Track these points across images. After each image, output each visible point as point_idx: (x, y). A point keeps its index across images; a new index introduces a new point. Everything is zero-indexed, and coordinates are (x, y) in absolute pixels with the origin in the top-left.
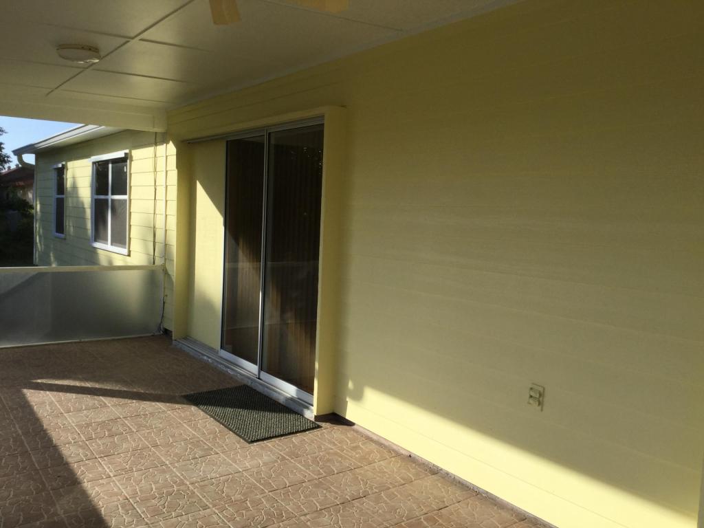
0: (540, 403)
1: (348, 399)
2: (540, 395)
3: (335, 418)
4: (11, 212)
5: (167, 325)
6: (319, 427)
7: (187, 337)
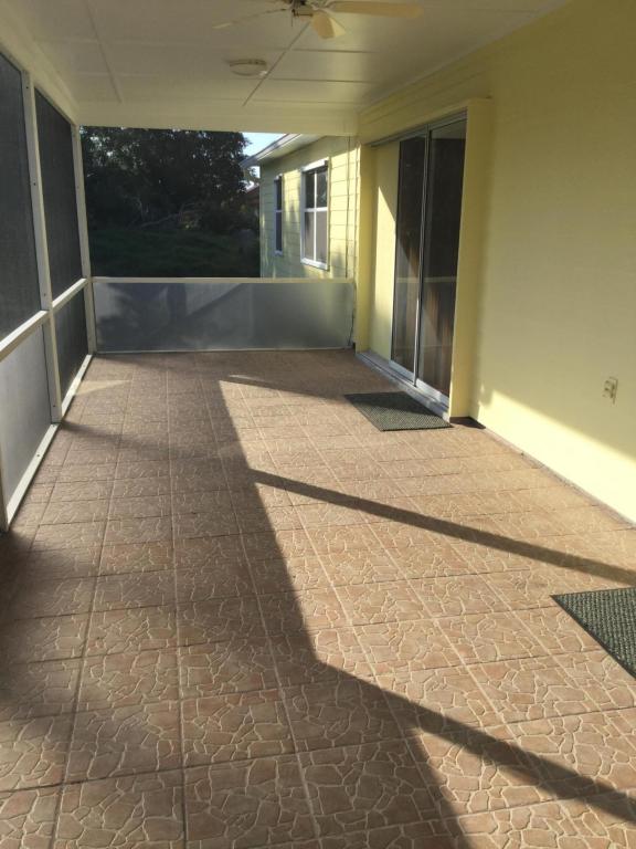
0: (612, 395)
1: (480, 403)
2: (613, 387)
3: (470, 422)
4: (244, 231)
5: (355, 339)
6: (451, 427)
7: (368, 351)
